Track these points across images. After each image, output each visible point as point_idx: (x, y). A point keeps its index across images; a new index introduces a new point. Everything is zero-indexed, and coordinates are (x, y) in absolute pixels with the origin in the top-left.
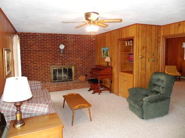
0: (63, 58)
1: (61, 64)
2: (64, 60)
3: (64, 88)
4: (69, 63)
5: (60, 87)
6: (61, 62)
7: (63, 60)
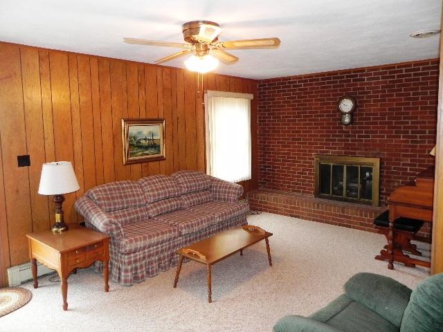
0: (349, 136)
1: (345, 153)
2: (352, 141)
3: (333, 219)
4: (368, 152)
5: (323, 213)
6: (344, 148)
7: (348, 140)
